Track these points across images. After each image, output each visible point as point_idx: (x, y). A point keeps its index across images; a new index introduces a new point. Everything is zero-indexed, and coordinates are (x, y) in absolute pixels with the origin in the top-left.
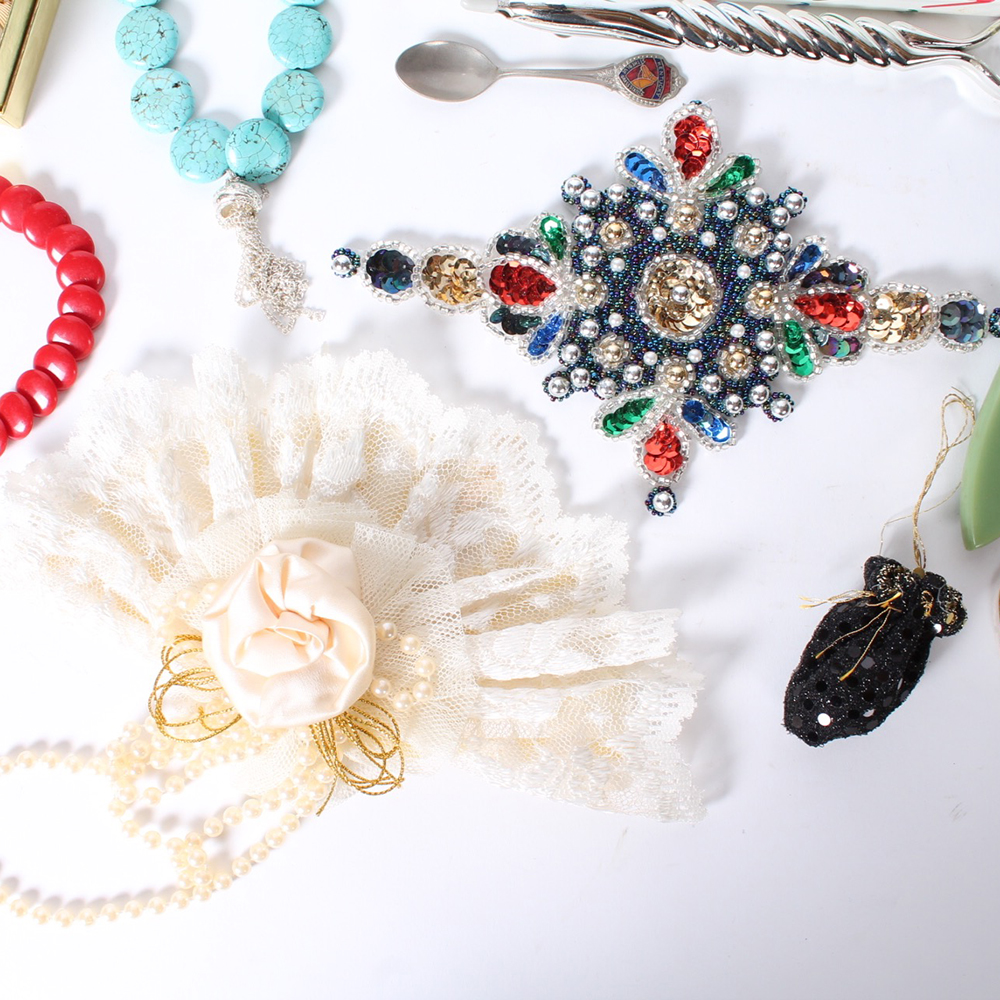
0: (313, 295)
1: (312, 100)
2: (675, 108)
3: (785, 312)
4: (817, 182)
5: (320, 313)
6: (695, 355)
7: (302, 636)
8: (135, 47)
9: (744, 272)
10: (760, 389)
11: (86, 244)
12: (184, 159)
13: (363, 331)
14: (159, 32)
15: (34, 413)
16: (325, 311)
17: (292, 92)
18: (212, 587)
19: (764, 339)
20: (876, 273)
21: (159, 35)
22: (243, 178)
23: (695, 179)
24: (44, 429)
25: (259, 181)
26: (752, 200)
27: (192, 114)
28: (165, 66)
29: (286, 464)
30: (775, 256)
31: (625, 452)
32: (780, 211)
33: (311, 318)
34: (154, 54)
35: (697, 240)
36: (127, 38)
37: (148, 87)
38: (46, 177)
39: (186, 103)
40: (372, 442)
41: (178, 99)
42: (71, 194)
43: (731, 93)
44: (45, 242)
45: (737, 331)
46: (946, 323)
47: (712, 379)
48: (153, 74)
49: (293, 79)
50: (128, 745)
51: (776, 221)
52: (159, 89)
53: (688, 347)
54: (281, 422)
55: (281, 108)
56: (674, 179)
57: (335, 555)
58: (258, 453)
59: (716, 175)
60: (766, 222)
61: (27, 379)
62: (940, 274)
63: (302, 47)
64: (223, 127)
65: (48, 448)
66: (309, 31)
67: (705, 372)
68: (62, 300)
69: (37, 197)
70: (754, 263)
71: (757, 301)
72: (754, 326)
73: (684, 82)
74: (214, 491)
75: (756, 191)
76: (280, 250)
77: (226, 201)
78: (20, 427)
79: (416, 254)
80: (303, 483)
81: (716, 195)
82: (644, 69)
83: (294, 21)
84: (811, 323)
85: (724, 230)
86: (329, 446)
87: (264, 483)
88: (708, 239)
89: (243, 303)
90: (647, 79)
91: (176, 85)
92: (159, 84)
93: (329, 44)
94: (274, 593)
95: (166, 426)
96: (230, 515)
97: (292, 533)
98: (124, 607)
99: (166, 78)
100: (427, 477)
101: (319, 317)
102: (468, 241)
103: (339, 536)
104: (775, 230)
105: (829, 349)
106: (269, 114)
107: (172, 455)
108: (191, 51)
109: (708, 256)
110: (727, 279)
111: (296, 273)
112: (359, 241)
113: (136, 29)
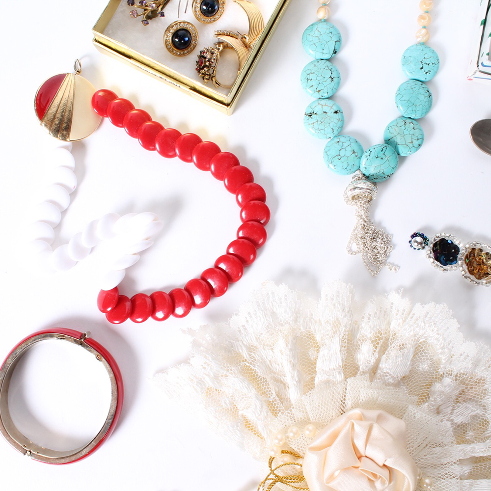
0: (395, 256)
1: (418, 139)
5: (397, 267)
7: (375, 475)
8: (314, 83)
11: (262, 197)
12: (334, 158)
13: (422, 281)
14: (330, 77)
15: (210, 293)
16: (400, 267)
17: (406, 132)
18: (311, 427)
21: (331, 79)
22: (367, 178)
24: (215, 303)
25: (375, 180)
27: (340, 132)
28: (329, 98)
29: (365, 356)
33: (391, 269)
34: (325, 90)
36: (310, 77)
37: (318, 109)
38: (242, 149)
39: (339, 124)
40: (419, 350)
41: (336, 121)
42: (256, 163)
44: (232, 188)
48: (323, 102)
49: (408, 124)
52: (325, 112)
54: (367, 330)
55: (398, 140)
57: (394, 424)
58: (350, 345)
61: (209, 272)
63: (416, 106)
64: (359, 143)
65: (213, 317)
66: (422, 97)
68: (241, 228)
69: (236, 162)
74: (319, 365)
76: (380, 224)
77: (357, 191)
78: (198, 299)
79: (463, 246)
80: (374, 371)
83: (414, 89)
86: (392, 352)
87: (350, 369)
89: (351, 251)
91: (336, 112)
92: (326, 109)
93: (430, 106)
94: (360, 444)
95: (296, 320)
96: (327, 382)
98: (248, 425)
99: (329, 107)
100: (447, 380)
101: (396, 270)
103: (398, 412)
106: (388, 142)
107: (295, 338)
108: (346, 91)
111: (387, 242)
112: (428, 228)
113: (316, 73)
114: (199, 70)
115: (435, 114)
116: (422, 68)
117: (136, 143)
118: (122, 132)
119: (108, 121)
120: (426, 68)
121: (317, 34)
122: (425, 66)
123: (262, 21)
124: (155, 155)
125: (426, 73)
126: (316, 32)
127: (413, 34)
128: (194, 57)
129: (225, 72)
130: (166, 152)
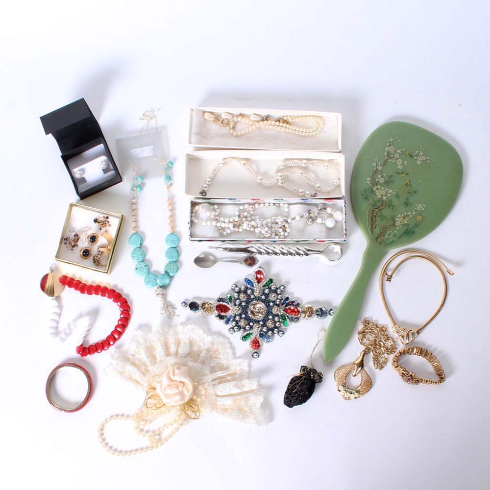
0: (177, 312)
1: (176, 269)
2: (255, 268)
3: (282, 312)
4: (288, 283)
5: (178, 316)
6: (261, 323)
7: (178, 385)
8: (135, 257)
9: (271, 304)
10: (276, 330)
11: (126, 302)
12: (147, 282)
13: (188, 320)
14: (141, 254)
15: (115, 340)
16: (180, 315)
17: (171, 267)
18: (157, 377)
19: (276, 319)
20: (302, 302)
22: (161, 287)
23: (260, 284)
24: (117, 343)
25: (164, 287)
26: (273, 288)
27: (149, 272)
28: (142, 261)
29: (173, 349)
30: (278, 300)
31: (247, 345)
32: (279, 290)
34: (140, 259)
35: (261, 298)
36: (134, 255)
37: (139, 266)
38: (116, 286)
39: (147, 270)
40: (191, 344)
42: (122, 290)
43: (268, 264)
44: (115, 301)
45: (270, 317)
46: (318, 313)
47: (265, 328)
48: (140, 263)
49: (171, 264)
50: (138, 414)
51: (278, 293)
53: (260, 321)
54: (171, 340)
55: (169, 271)
56: (255, 284)
57: (184, 369)
58: (166, 347)
59: (265, 283)
60: (276, 293)
61: (113, 332)
62: (316, 302)
63: (173, 257)
64: (156, 275)
65: (118, 347)
66: (175, 254)
67: (264, 326)
68: (121, 314)
69: (114, 291)
70: (274, 302)
71: (275, 310)
72: (274, 316)
73: (258, 261)
74: (157, 356)
75: (273, 286)
76: (169, 302)
77: (158, 292)
78: (111, 343)
79: (199, 302)
80: (177, 354)
81: (265, 288)
82: (249, 260)
83: (171, 251)
84: (287, 315)
85: (267, 295)
86: (182, 345)
87: (168, 354)
88: (263, 297)
89: (162, 314)
90: (249, 262)
91: (145, 266)
92: (141, 266)
93: (179, 255)
94: (172, 377)
95: (146, 342)
96: (161, 361)
97: (175, 364)
98: (137, 382)
99: (142, 265)
100: (203, 352)
102: (211, 299)
103: (185, 365)
104: (278, 295)
105: (292, 320)
106: (166, 272)
107: (147, 348)
108: (148, 257)
109: (263, 301)
110: (268, 306)
111: (174, 307)
112: (187, 300)
113: (136, 253)
114: (94, 262)
115: (182, 258)
117: (78, 292)
118: (73, 289)
119: (66, 287)
120: (174, 242)
121: (133, 239)
123: (112, 238)
124: (86, 295)
125: (175, 244)
127: (168, 231)
128: (91, 258)
129: (104, 261)
130: (90, 293)
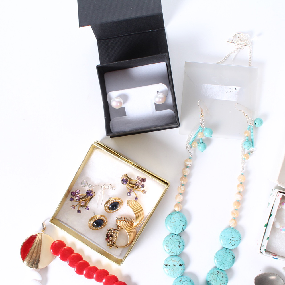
1: (224, 283)
8: (170, 248)
14: (179, 246)
17: (218, 279)
21: (179, 247)
28: (177, 256)
34: (176, 252)
36: (168, 245)
37: (171, 263)
39: (182, 271)
41: (180, 270)
48: (173, 259)
49: (219, 274)
52: (174, 265)
55: (213, 283)
63: (225, 265)
66: (229, 260)
83: (225, 255)
91: (180, 265)
92: (175, 263)
93: (233, 261)
99: (177, 261)
113: (171, 243)
115: (236, 266)
116: (230, 243)
120: (233, 243)
121: (173, 221)
122: (232, 242)
125: (233, 245)
126: (173, 220)
127: (228, 221)
129: (121, 240)
